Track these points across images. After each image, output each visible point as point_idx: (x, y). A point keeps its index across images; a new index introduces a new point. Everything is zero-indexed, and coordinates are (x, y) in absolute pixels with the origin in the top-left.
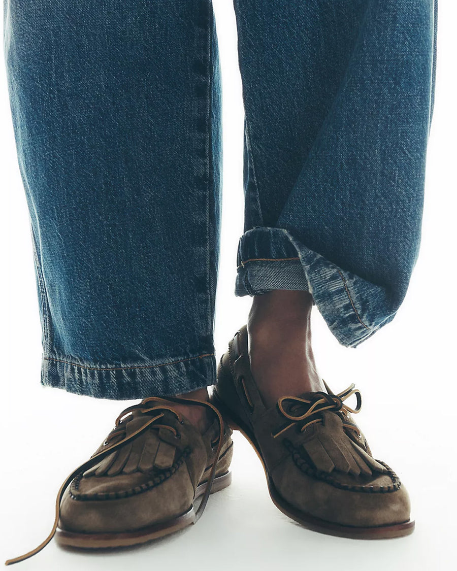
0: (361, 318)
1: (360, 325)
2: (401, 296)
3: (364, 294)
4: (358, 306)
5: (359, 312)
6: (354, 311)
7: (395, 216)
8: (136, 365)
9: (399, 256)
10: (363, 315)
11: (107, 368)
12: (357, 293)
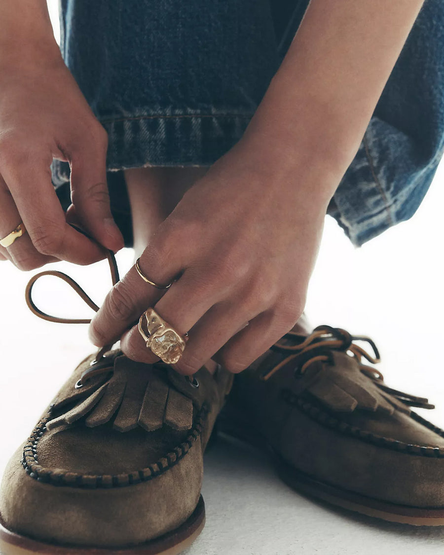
0: (377, 173)
1: (374, 185)
2: (435, 146)
3: (384, 138)
4: (375, 154)
5: (375, 163)
6: (368, 161)
7: (436, 35)
8: (236, 112)
9: (436, 88)
10: (379, 167)
11: (185, 113)
12: (375, 136)
